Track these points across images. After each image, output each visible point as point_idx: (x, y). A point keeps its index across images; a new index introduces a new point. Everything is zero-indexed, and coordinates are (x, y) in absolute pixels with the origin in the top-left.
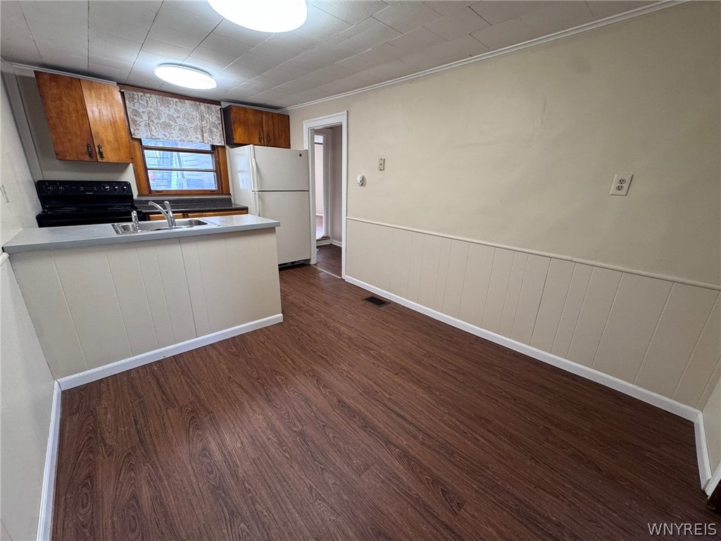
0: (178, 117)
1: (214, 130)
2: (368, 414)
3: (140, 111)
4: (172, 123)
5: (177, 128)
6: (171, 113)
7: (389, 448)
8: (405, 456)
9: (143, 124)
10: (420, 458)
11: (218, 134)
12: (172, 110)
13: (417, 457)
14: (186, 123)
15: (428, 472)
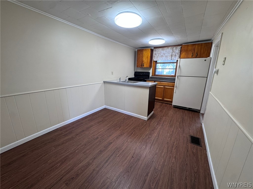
0: (166, 53)
1: (177, 55)
2: (107, 151)
3: (156, 53)
4: (164, 55)
5: (165, 57)
6: (164, 52)
7: (92, 159)
8: (88, 165)
9: (156, 57)
10: (87, 169)
11: (178, 56)
12: (165, 51)
13: (88, 168)
14: (168, 54)
15: (81, 172)
